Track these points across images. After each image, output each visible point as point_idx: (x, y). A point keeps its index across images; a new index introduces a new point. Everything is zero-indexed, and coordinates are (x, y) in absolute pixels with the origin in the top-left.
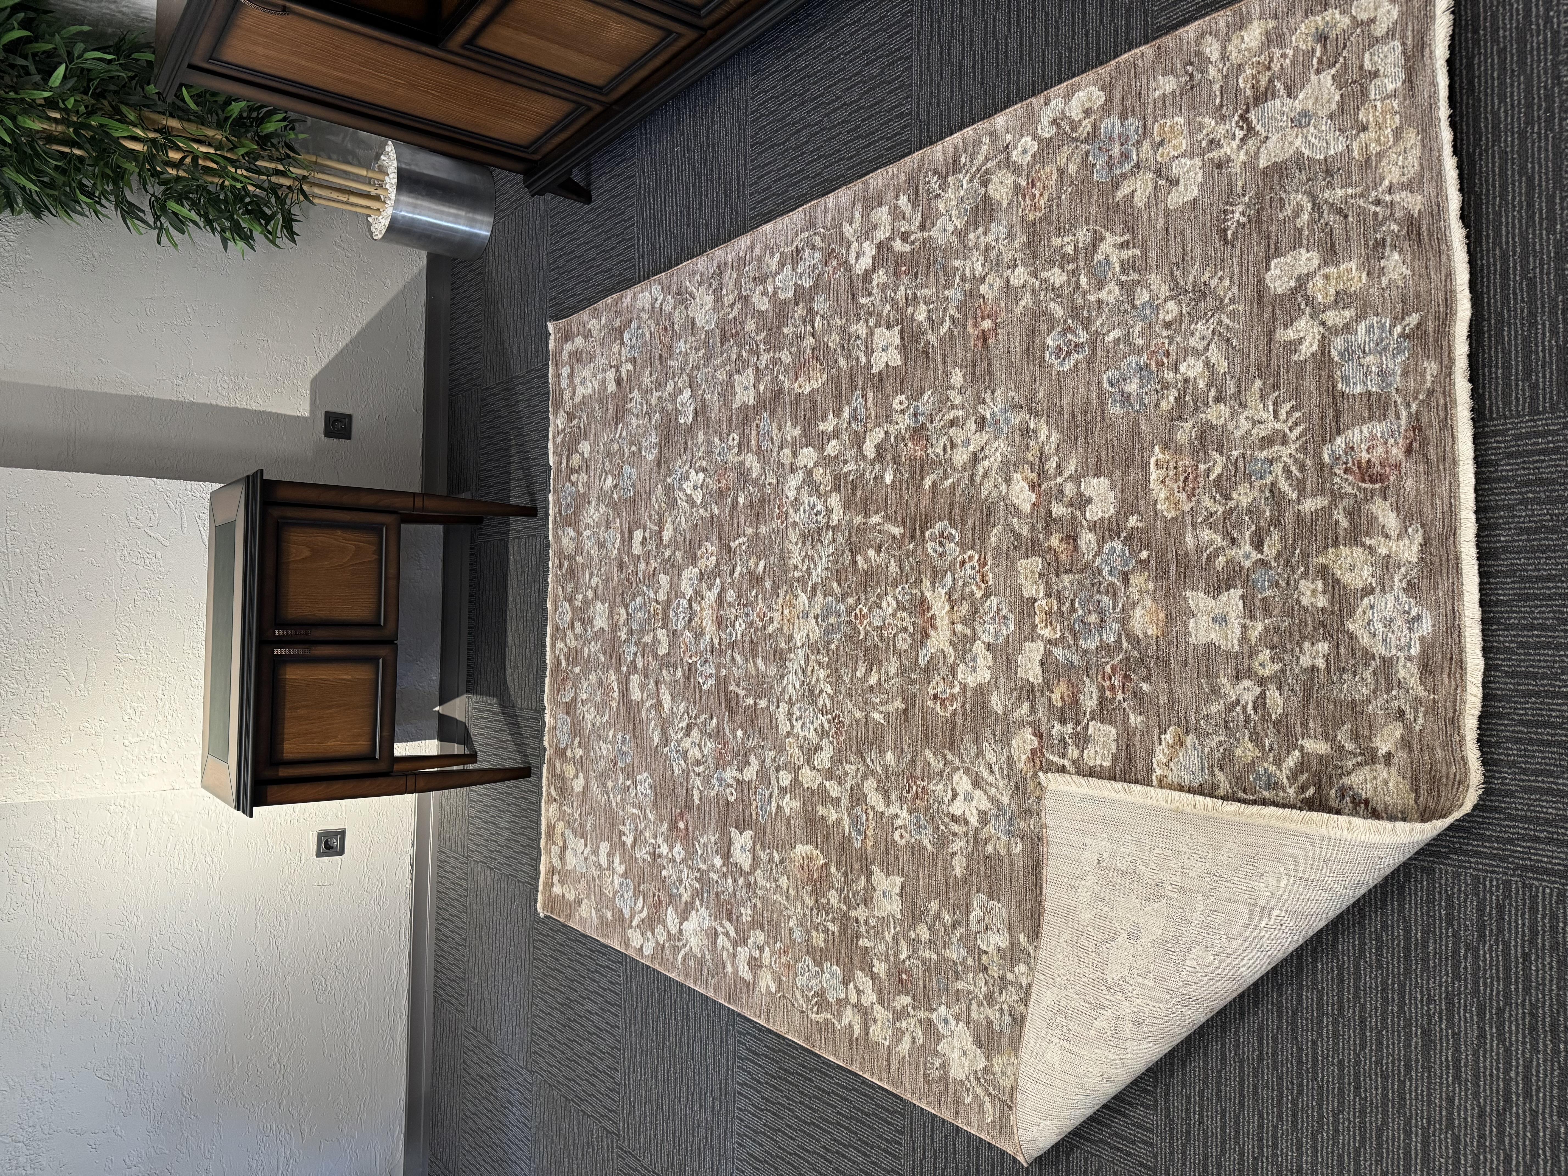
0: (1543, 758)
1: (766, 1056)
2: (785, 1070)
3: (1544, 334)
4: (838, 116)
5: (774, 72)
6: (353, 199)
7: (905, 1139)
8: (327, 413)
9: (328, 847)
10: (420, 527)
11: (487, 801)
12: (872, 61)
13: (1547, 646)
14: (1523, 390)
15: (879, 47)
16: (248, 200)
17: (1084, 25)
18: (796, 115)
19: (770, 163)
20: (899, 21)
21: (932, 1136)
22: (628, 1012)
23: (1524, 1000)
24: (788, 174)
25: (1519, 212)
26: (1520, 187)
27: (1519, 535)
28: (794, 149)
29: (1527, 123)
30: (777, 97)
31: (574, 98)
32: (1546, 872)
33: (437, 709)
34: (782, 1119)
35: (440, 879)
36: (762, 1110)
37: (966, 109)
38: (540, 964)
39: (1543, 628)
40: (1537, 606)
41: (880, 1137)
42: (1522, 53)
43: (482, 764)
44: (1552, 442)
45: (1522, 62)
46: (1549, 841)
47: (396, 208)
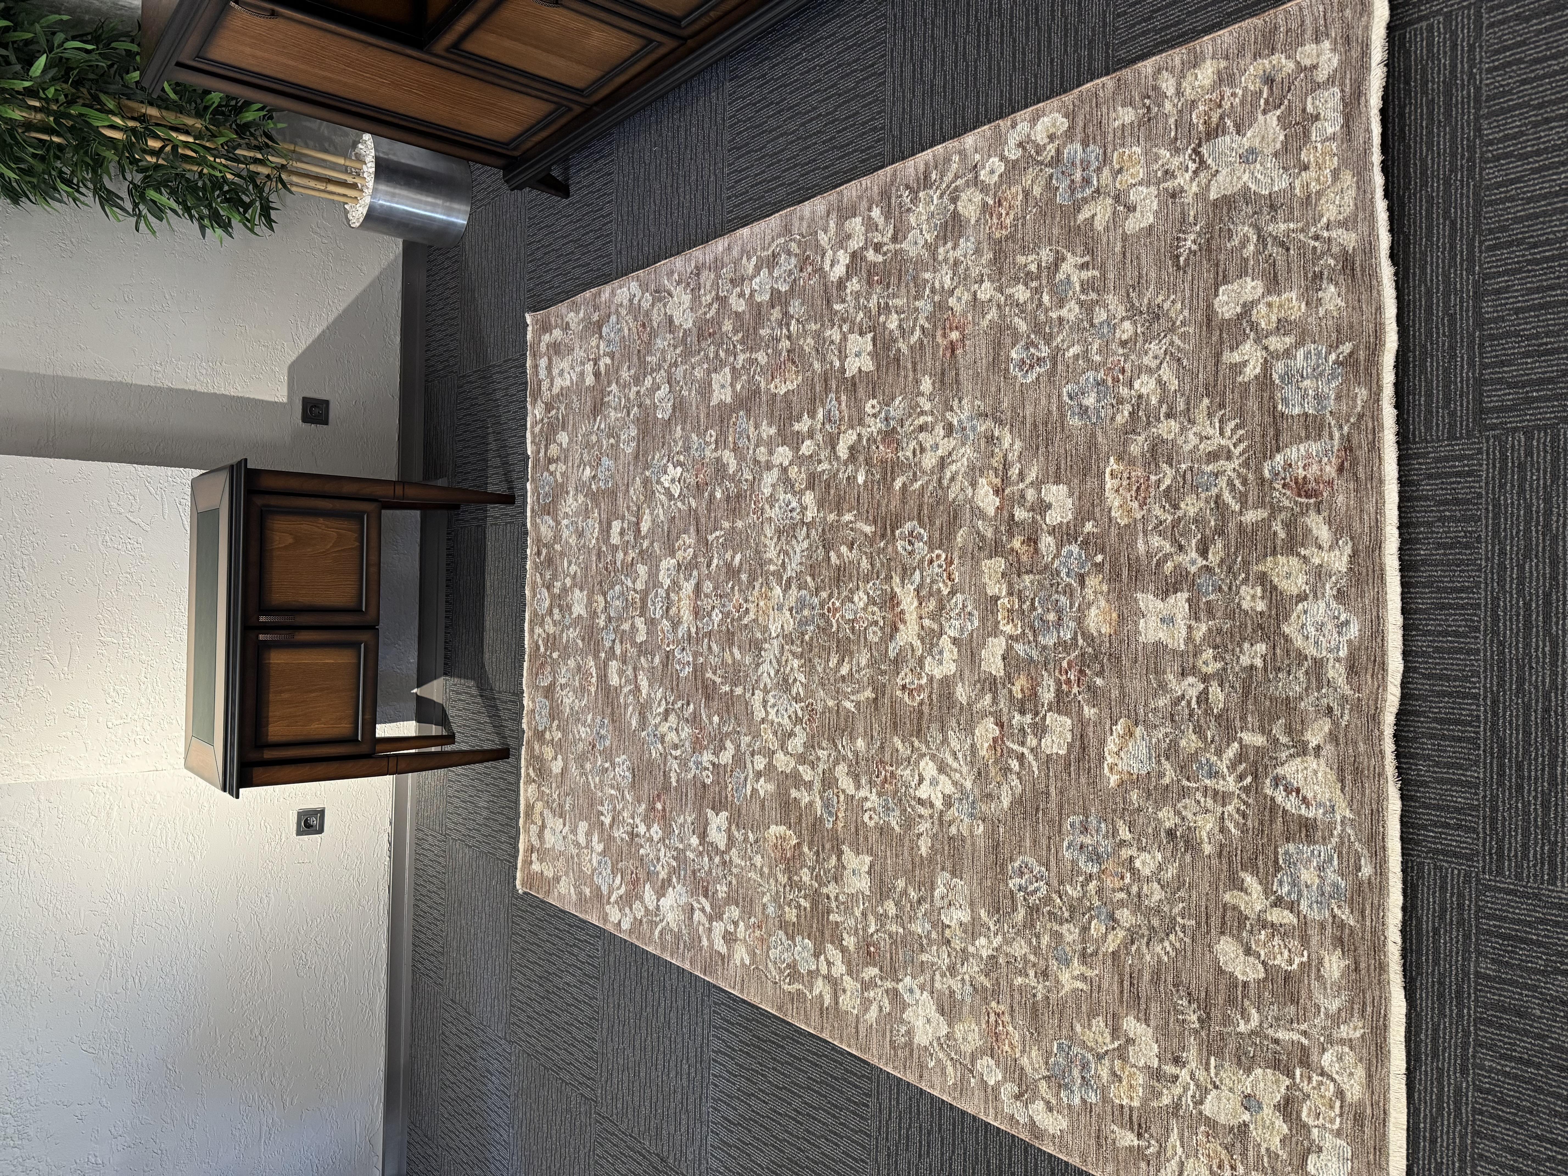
0: (1454, 752)
1: (740, 1025)
2: (758, 1038)
3: (1462, 366)
4: (814, 126)
5: (751, 80)
6: (331, 188)
7: (872, 1102)
8: (304, 399)
9: (308, 825)
10: (398, 512)
11: (465, 781)
12: (847, 75)
13: (1459, 651)
14: (1443, 417)
15: (854, 61)
16: (226, 188)
17: (1049, 54)
18: (773, 123)
19: (747, 168)
20: (873, 38)
21: (898, 1099)
22: (606, 985)
23: (1434, 971)
24: (764, 181)
25: (1443, 253)
26: (1444, 230)
27: (1437, 549)
28: (771, 156)
29: (1451, 171)
30: (754, 104)
31: (555, 99)
32: (1455, 855)
33: (415, 691)
34: (755, 1084)
35: (418, 856)
36: (736, 1076)
37: (937, 127)
38: (519, 939)
39: (1456, 634)
40: (1451, 615)
41: (849, 1100)
42: (1448, 106)
43: (461, 745)
44: (1467, 465)
45: (1448, 114)
46: (1459, 827)
47: (373, 196)
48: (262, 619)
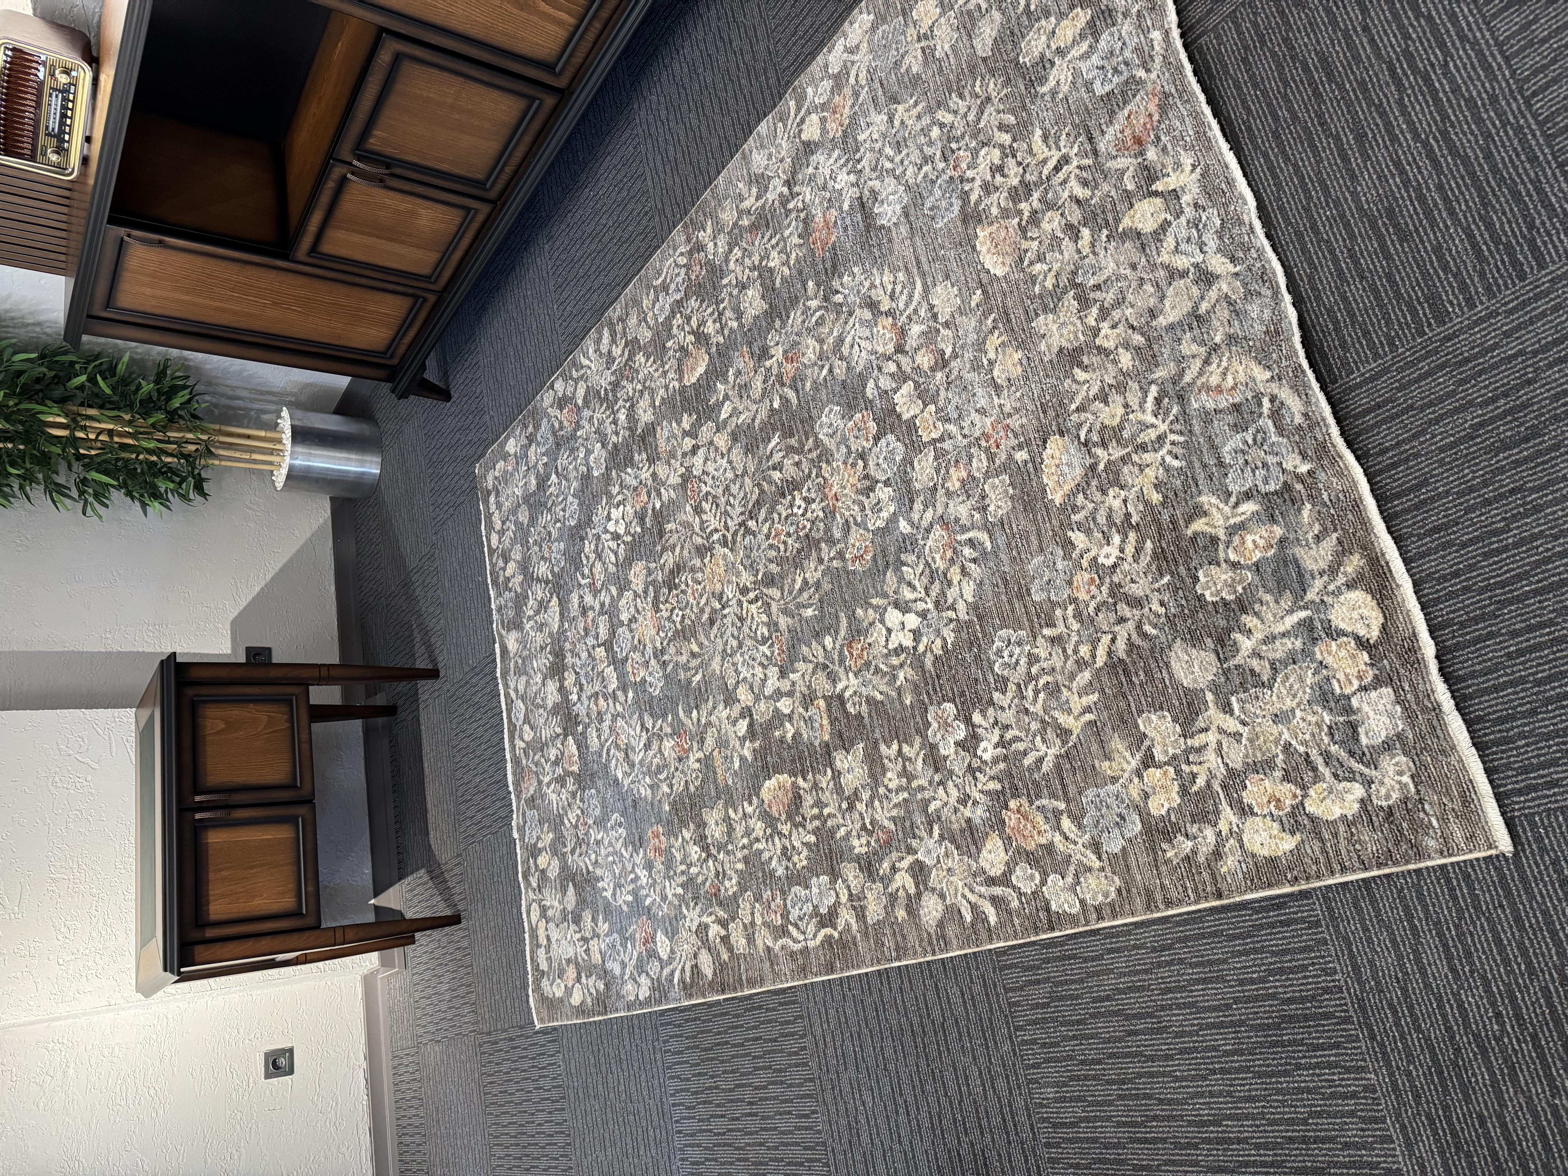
5: (561, 233)
8: (247, 647)
9: (276, 1067)
15: (624, 178)
18: (580, 253)
31: (410, 291)
33: (372, 902)
34: (712, 1102)
36: (695, 1108)
38: (492, 1108)
47: (292, 458)
48: (198, 798)
